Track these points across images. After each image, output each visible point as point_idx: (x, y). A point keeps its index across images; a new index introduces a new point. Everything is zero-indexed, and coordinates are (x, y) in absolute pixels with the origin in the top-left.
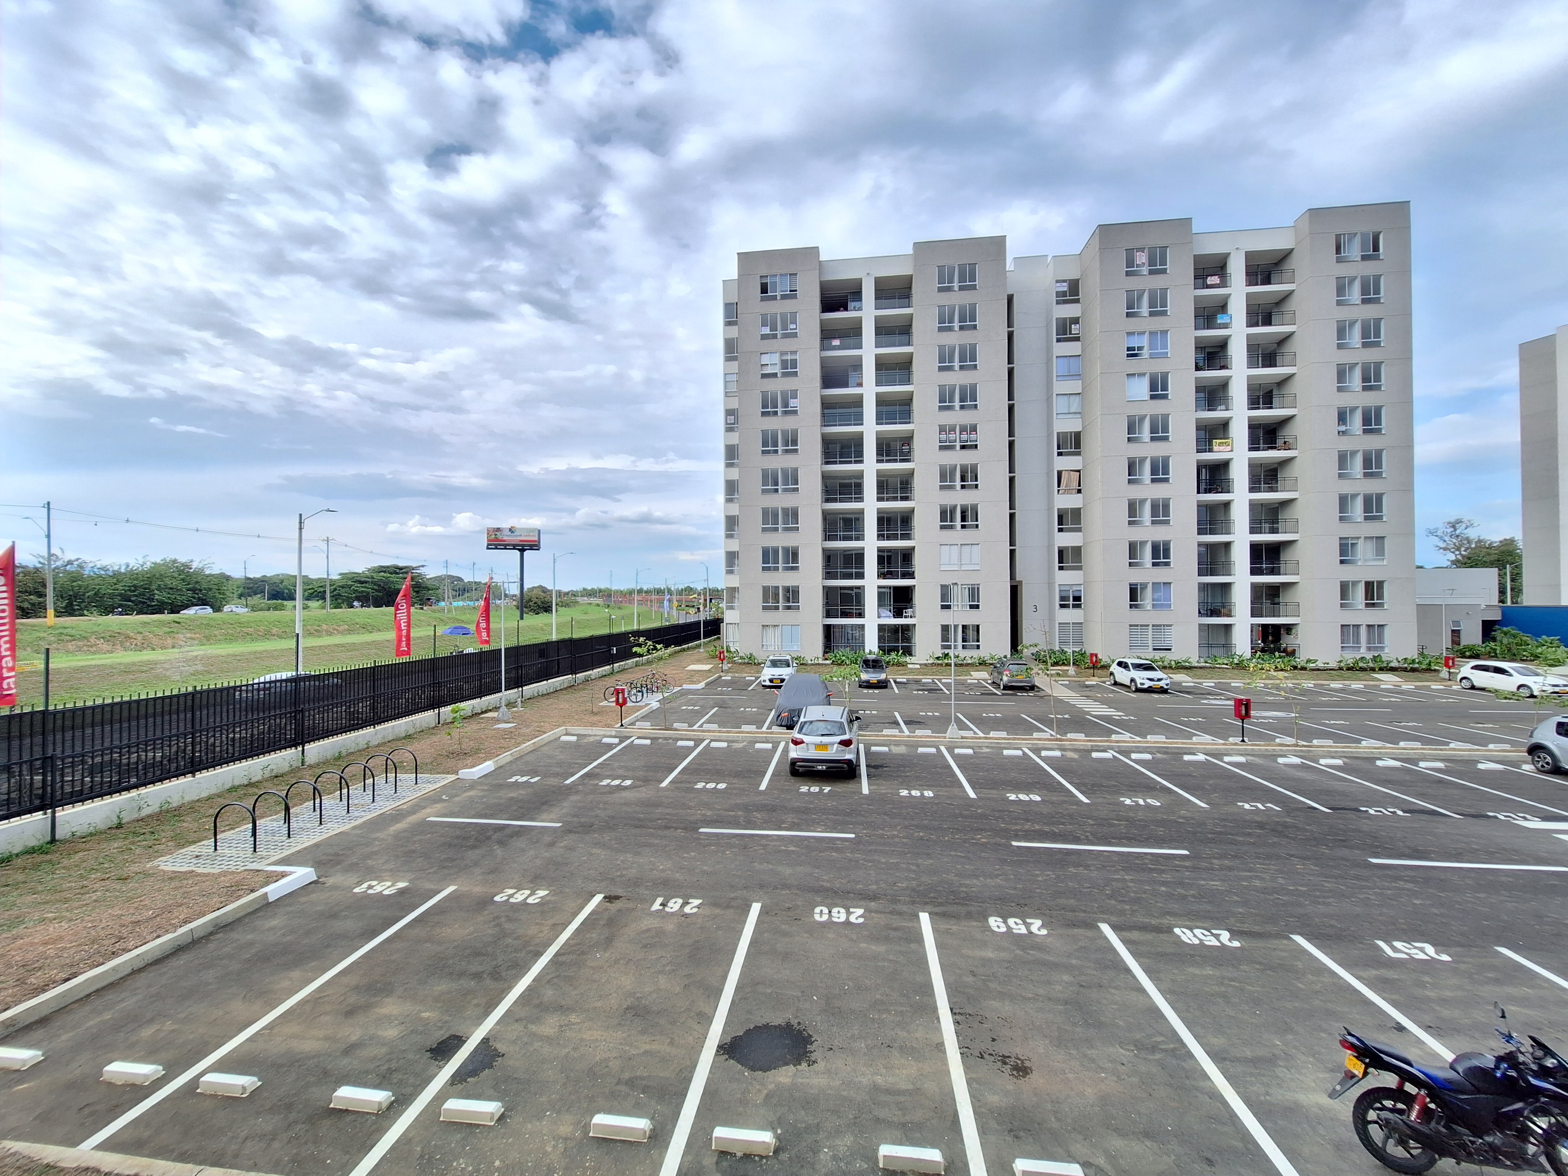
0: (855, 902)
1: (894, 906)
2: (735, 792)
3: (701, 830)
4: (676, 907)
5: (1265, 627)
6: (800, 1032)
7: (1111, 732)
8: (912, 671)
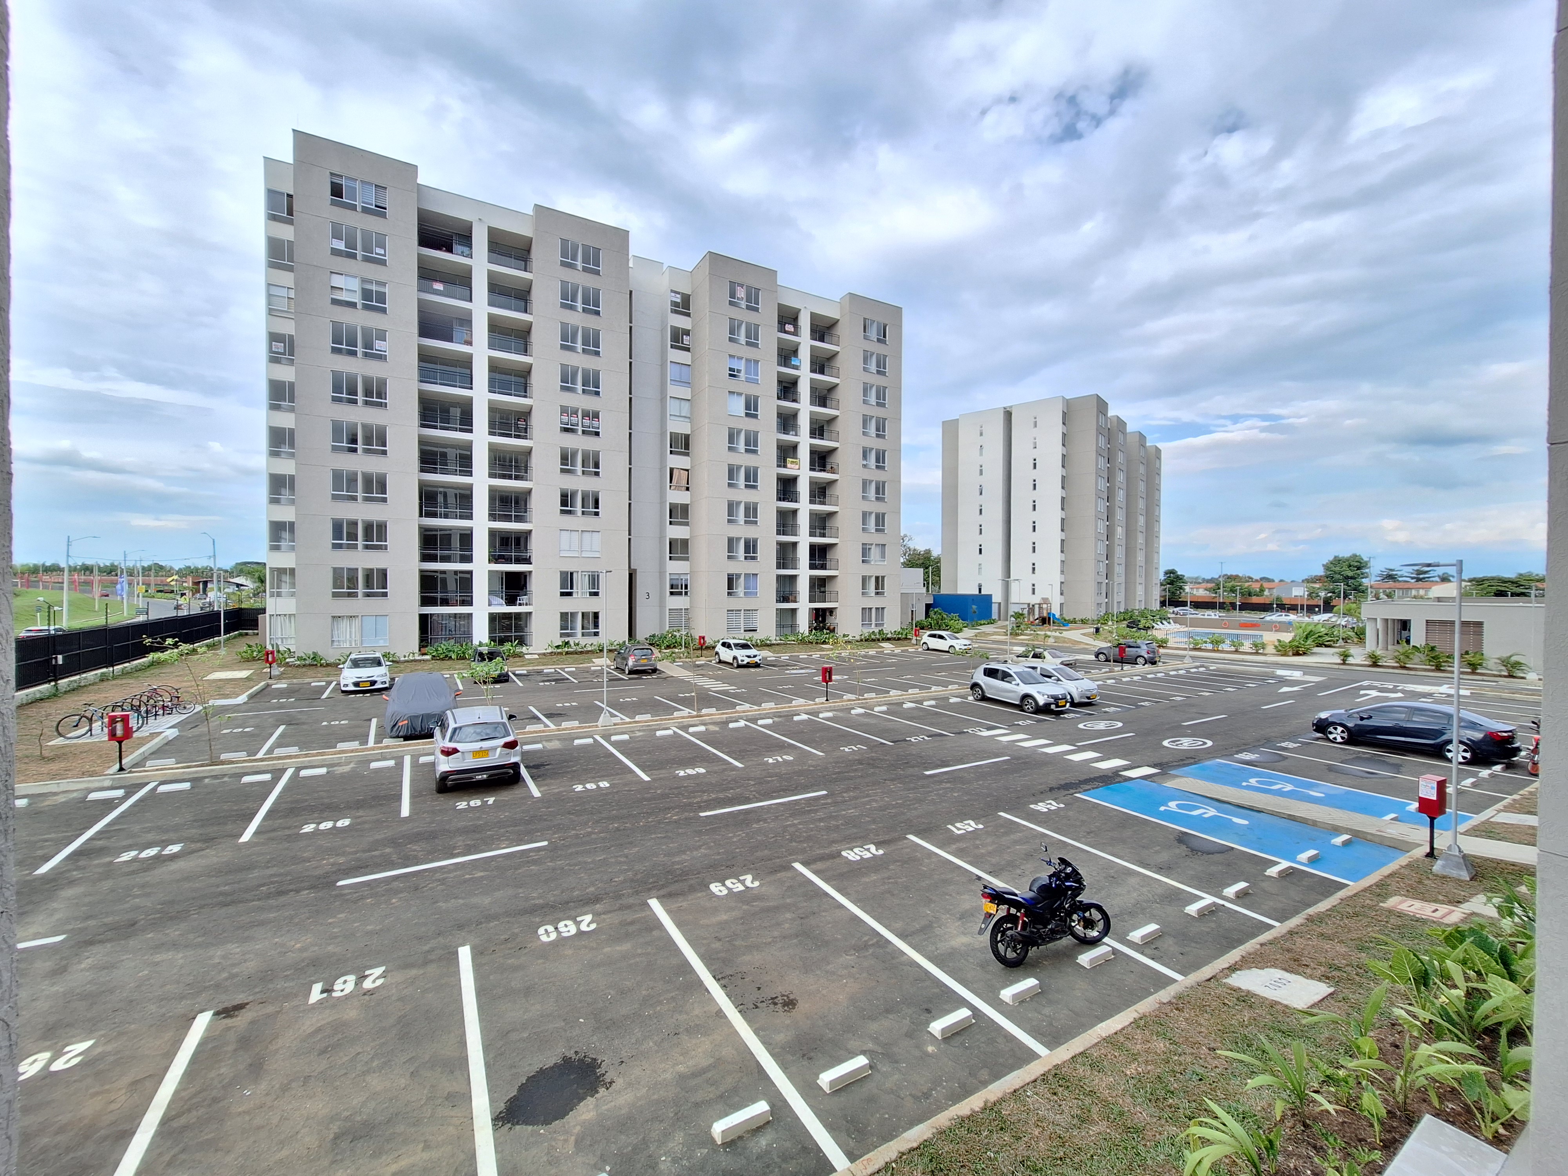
0: (579, 911)
1: (620, 902)
2: (367, 826)
3: (340, 883)
4: (350, 987)
5: (817, 610)
6: (581, 1061)
7: (734, 705)
8: (531, 662)
